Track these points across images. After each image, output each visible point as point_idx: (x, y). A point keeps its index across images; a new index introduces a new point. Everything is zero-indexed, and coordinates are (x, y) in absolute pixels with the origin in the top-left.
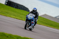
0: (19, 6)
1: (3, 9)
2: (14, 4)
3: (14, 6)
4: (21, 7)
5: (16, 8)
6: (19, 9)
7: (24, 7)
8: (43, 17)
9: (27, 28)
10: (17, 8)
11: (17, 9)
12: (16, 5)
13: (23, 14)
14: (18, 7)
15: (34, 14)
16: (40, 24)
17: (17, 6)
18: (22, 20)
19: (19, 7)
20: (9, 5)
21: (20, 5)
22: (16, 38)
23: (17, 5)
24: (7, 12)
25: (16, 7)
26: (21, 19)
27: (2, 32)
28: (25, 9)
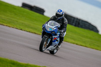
0: (80, 22)
2: (73, 19)
3: (73, 22)
5: (75, 26)
9: (43, 49)
10: (78, 26)
12: (75, 20)
13: (87, 37)
14: (79, 24)
17: (77, 23)
19: (81, 24)
23: (78, 21)
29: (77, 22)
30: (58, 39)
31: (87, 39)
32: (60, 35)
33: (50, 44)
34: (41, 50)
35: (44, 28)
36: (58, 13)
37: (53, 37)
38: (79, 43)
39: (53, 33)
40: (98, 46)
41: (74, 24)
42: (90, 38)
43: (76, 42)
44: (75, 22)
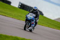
0: (32, 9)
1: (16, 12)
2: (28, 7)
3: (28, 9)
8: (57, 21)
15: (34, 13)
16: (54, 28)
20: (22, 8)
24: (20, 16)
27: (15, 36)
32: (35, 21)
37: (32, 22)
39: (32, 20)
40: (43, 24)
41: (28, 10)
44: (29, 9)
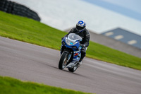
0: (14, 6)
4: (21, 10)
5: (8, 12)
6: (16, 14)
7: (28, 9)
10: (12, 13)
11: (10, 15)
12: (8, 4)
13: (24, 28)
14: (13, 9)
18: (22, 41)
19: (15, 9)
21: (18, 5)
22: (8, 84)
23: (11, 5)
25: (8, 9)
26: (21, 39)
28: (29, 14)
29: (9, 6)
30: (80, 55)
31: (24, 31)
32: (81, 50)
33: (71, 61)
34: (60, 67)
35: (64, 42)
36: (79, 25)
37: (75, 52)
38: (13, 36)
39: (75, 48)
40: (40, 40)
42: (28, 29)
43: (9, 35)
